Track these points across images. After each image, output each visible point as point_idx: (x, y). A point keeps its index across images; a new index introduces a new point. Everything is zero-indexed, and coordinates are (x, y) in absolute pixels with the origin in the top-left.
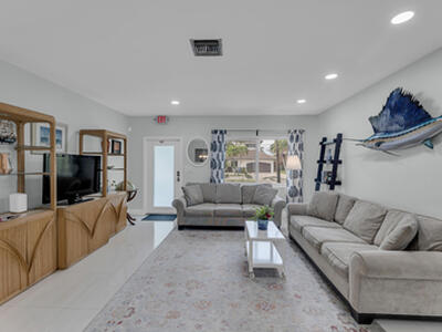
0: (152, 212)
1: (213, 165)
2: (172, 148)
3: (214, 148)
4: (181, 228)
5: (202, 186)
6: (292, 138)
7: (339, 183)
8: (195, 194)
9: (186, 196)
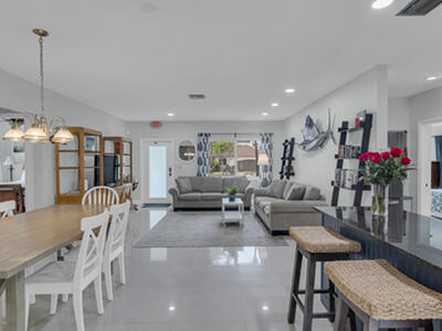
0: (147, 202)
1: (200, 162)
2: (164, 148)
3: (200, 148)
4: (176, 210)
5: (191, 179)
6: (263, 139)
7: (293, 174)
8: (186, 185)
9: (179, 186)
